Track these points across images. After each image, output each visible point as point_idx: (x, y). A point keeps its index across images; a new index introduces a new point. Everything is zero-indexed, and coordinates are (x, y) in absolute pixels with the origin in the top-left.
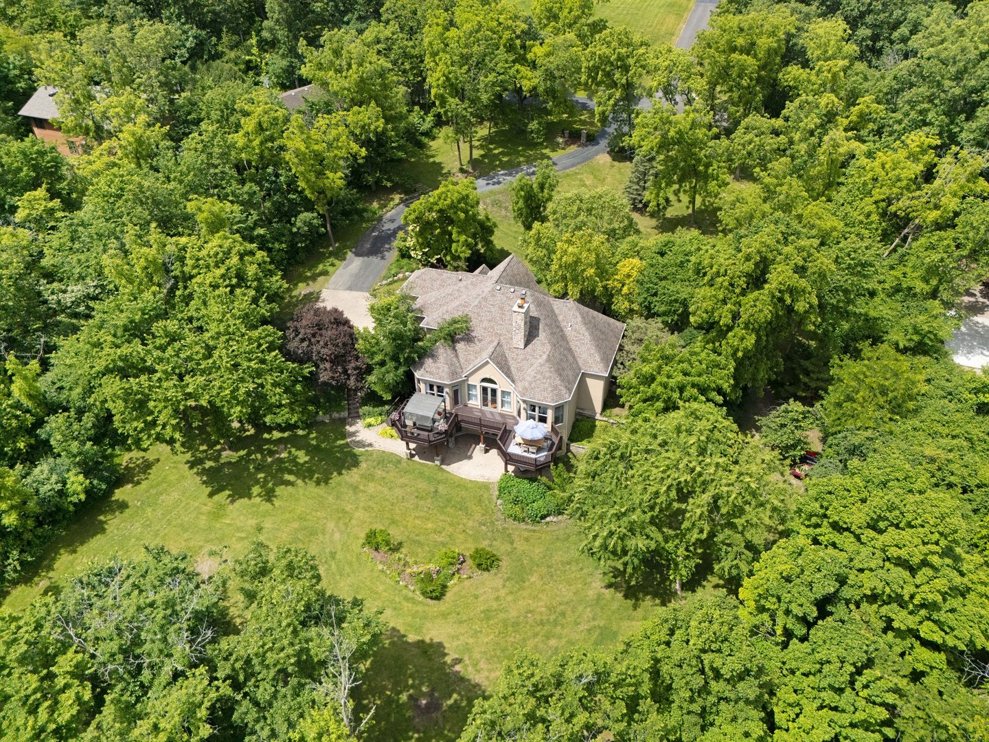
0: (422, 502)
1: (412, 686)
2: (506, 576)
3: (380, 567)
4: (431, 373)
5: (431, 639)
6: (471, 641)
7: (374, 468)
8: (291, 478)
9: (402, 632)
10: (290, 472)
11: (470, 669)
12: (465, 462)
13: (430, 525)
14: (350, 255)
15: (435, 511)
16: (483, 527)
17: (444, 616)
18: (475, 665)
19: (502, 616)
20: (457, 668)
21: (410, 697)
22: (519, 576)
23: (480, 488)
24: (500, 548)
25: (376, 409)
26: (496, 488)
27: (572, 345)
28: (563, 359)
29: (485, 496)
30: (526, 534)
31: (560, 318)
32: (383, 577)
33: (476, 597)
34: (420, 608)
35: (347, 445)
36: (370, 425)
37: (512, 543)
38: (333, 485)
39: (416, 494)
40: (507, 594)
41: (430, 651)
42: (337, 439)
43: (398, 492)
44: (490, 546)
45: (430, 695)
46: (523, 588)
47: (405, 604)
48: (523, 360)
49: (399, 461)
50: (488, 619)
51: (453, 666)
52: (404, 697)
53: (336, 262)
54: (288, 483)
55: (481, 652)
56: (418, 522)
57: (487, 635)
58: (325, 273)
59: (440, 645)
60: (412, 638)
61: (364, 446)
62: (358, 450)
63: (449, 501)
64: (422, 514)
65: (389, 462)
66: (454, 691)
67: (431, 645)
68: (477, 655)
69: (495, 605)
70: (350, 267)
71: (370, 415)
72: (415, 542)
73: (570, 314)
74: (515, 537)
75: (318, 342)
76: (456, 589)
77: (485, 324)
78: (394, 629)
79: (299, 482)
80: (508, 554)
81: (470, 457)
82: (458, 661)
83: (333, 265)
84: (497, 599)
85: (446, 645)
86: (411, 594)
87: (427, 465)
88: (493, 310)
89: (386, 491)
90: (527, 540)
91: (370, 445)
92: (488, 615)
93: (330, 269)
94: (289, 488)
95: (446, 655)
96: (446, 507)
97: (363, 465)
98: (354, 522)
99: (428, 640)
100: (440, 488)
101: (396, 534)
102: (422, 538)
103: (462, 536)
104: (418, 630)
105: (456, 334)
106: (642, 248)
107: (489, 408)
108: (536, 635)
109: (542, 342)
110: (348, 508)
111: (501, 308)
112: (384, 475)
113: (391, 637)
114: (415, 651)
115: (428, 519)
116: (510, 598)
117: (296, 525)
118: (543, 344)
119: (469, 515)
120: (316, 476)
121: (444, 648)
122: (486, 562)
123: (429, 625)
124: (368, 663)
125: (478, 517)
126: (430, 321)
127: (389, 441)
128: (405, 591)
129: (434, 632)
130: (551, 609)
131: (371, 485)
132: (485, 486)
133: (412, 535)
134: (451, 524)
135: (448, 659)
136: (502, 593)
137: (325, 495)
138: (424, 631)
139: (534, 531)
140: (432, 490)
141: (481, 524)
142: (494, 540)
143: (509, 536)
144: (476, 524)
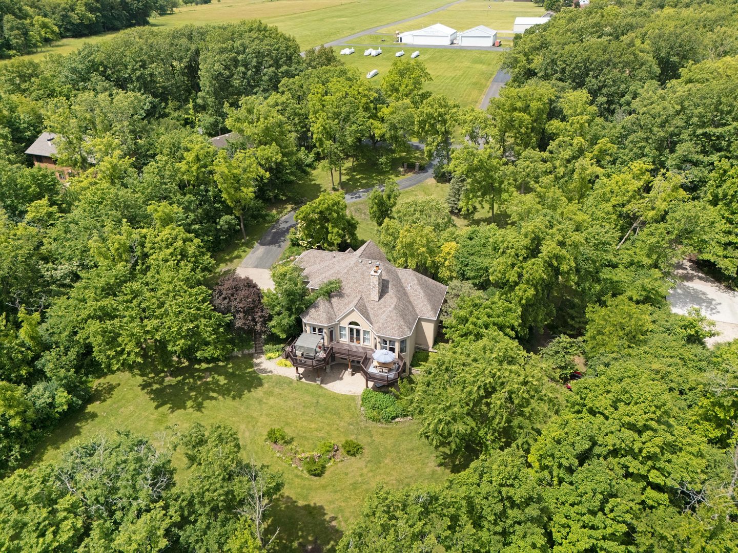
0: (308, 410)
1: (302, 537)
2: (367, 459)
3: (278, 455)
4: (314, 319)
5: (315, 504)
6: (343, 504)
7: (273, 387)
8: (215, 395)
9: (294, 499)
10: (214, 391)
11: (343, 524)
12: (338, 382)
13: (313, 426)
14: (256, 244)
15: (317, 416)
16: (351, 427)
17: (324, 487)
18: (346, 521)
19: (365, 487)
20: (334, 523)
21: (300, 544)
22: (377, 459)
23: (348, 399)
24: (363, 440)
25: (275, 347)
26: (360, 399)
27: (411, 299)
28: (405, 308)
29: (352, 405)
30: (381, 431)
31: (403, 281)
32: (279, 461)
33: (346, 474)
34: (306, 483)
35: (254, 372)
36: (270, 358)
37: (371, 437)
38: (244, 399)
39: (303, 404)
40: (368, 472)
41: (315, 512)
42: (247, 368)
43: (291, 403)
44: (356, 439)
45: (315, 542)
46: (379, 468)
47: (296, 480)
48: (378, 309)
49: (291, 382)
50: (355, 489)
51: (331, 522)
52: (295, 544)
53: (247, 249)
54: (212, 398)
55: (350, 512)
56: (305, 424)
57: (355, 500)
58: (239, 257)
59: (321, 508)
60: (301, 503)
61: (266, 372)
62: (262, 375)
63: (327, 408)
64: (308, 418)
65: (284, 383)
66: (331, 539)
67: (315, 508)
68: (347, 514)
69: (360, 479)
70: (257, 253)
71: (270, 351)
72: (303, 437)
73: (410, 279)
74: (374, 433)
75: (236, 299)
76: (332, 469)
77: (352, 285)
78: (288, 497)
79: (220, 397)
80: (369, 444)
81: (341, 379)
82: (334, 518)
83: (244, 251)
84: (361, 475)
85: (326, 508)
86: (300, 473)
87: (310, 385)
88: (356, 275)
89: (282, 403)
90: (382, 434)
91: (271, 372)
92: (355, 486)
93: (243, 254)
94: (214, 401)
95: (325, 514)
96: (324, 413)
97: (266, 385)
98: (259, 424)
99: (312, 505)
100: (321, 400)
101: (289, 432)
102: (307, 435)
103: (336, 433)
104: (305, 498)
105: (332, 292)
106: (458, 236)
107: (355, 344)
109: (391, 297)
110: (255, 414)
111: (363, 274)
112: (281, 391)
113: (286, 502)
114: (303, 512)
115: (312, 422)
116: (370, 474)
118: (392, 298)
119: (341, 419)
120: (233, 393)
121: (324, 509)
122: (353, 450)
123: (313, 494)
124: (270, 521)
125: (347, 419)
126: (314, 284)
127: (284, 368)
128: (295, 471)
129: (316, 499)
131: (271, 399)
132: (353, 398)
133: (301, 433)
134: (328, 425)
135: (327, 518)
136: (365, 471)
137: (239, 406)
138: (310, 498)
139: (387, 428)
140: (315, 401)
141: (350, 424)
142: (359, 435)
143: (370, 432)
144: (346, 424)
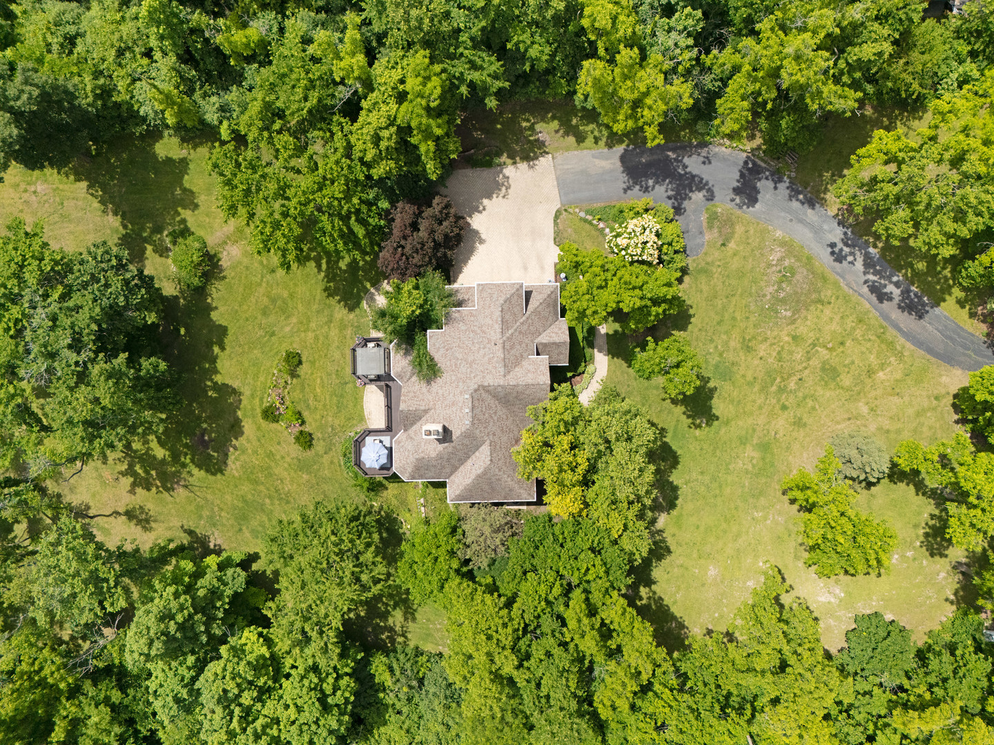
0: (334, 376)
1: (212, 428)
2: (300, 457)
3: (275, 372)
5: (244, 426)
6: (250, 451)
7: (352, 326)
8: (324, 266)
9: (241, 407)
10: (328, 263)
11: (233, 457)
13: (318, 390)
15: (330, 389)
16: (330, 429)
17: (259, 428)
18: (236, 459)
19: (273, 464)
20: (231, 449)
21: (206, 429)
22: (302, 466)
23: (359, 415)
24: (319, 446)
26: (364, 427)
27: (462, 468)
29: (355, 422)
30: (336, 461)
31: (477, 453)
32: (270, 375)
33: (279, 443)
35: (366, 291)
37: (325, 453)
38: (328, 302)
39: (339, 369)
40: (288, 463)
41: (235, 428)
42: (370, 281)
43: (337, 355)
44: (318, 439)
45: (211, 440)
46: (295, 471)
47: (258, 400)
50: (268, 456)
51: (231, 446)
52: (205, 426)
53: (602, 143)
54: (319, 266)
55: (245, 460)
56: (318, 381)
57: (257, 459)
58: (580, 138)
59: (242, 433)
60: (239, 414)
61: (369, 307)
62: (362, 305)
63: (342, 396)
64: (326, 381)
66: (218, 452)
67: (240, 427)
68: (242, 458)
69: (278, 457)
70: (597, 162)
72: (303, 385)
74: (331, 453)
76: (279, 428)
77: (440, 392)
78: (241, 400)
79: (323, 274)
80: (316, 454)
82: (235, 448)
83: (596, 140)
84: (282, 457)
85: (243, 437)
86: (265, 400)
90: (332, 462)
92: (270, 455)
93: (590, 140)
94: (316, 270)
95: (236, 439)
96: (337, 396)
97: (352, 316)
98: (303, 334)
99: (242, 424)
100: (350, 385)
101: (304, 370)
102: (307, 389)
103: (318, 417)
104: (245, 415)
108: (268, 489)
110: (313, 325)
111: (453, 404)
112: (348, 337)
113: (236, 402)
114: (232, 419)
115: (323, 387)
116: (286, 465)
117: (285, 294)
118: (435, 450)
119: (335, 416)
120: (332, 284)
121: (241, 436)
122: (306, 440)
123: (251, 421)
124: (215, 396)
125: (337, 422)
128: (266, 395)
129: (248, 426)
130: (288, 494)
131: (337, 331)
132: (362, 419)
133: (307, 382)
134: (325, 406)
135: (234, 442)
136: (288, 459)
137: (317, 301)
138: (247, 420)
140: (347, 380)
141: (332, 426)
142: (324, 440)
143: (330, 449)
144: (331, 423)
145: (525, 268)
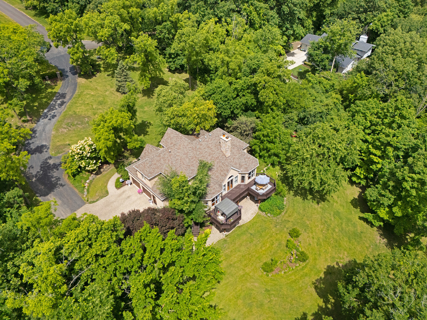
0: (254, 242)
2: (303, 230)
3: (283, 273)
4: (214, 193)
5: (325, 269)
6: (329, 255)
9: (319, 278)
11: (342, 261)
13: (268, 245)
15: (261, 239)
16: (278, 227)
17: (315, 259)
18: (341, 259)
19: (321, 240)
22: (306, 227)
23: (258, 218)
24: (290, 226)
26: (261, 212)
29: (263, 218)
30: (287, 215)
32: (287, 274)
33: (310, 244)
34: (308, 266)
37: (289, 221)
39: (248, 242)
40: (312, 234)
41: (330, 272)
43: (243, 249)
44: (287, 229)
46: (311, 228)
47: (305, 271)
48: (233, 159)
50: (321, 245)
51: (339, 266)
55: (335, 254)
56: (264, 248)
57: (328, 249)
59: (328, 266)
60: (322, 275)
64: (260, 245)
65: (223, 244)
67: (327, 270)
68: (336, 256)
69: (316, 240)
72: (274, 254)
74: (287, 219)
78: (316, 280)
80: (294, 225)
82: (337, 263)
84: (313, 238)
85: (329, 264)
86: (301, 267)
87: (234, 231)
88: (206, 150)
90: (289, 216)
92: (319, 245)
95: (333, 266)
96: (261, 234)
98: (251, 274)
99: (325, 270)
100: (250, 231)
101: (267, 260)
102: (273, 251)
103: (279, 236)
107: (230, 190)
108: (332, 234)
110: (241, 273)
111: (209, 147)
112: (230, 250)
113: (320, 283)
115: (264, 244)
116: (314, 234)
117: (240, 302)
119: (270, 229)
121: (330, 266)
122: (294, 234)
123: (318, 267)
124: (330, 297)
125: (272, 226)
128: (298, 268)
129: (322, 266)
130: (322, 224)
131: (232, 258)
132: (258, 216)
133: (270, 254)
134: (271, 237)
135: (336, 266)
136: (310, 235)
137: (228, 281)
138: (320, 269)
139: (286, 212)
140: (249, 235)
141: (276, 226)
142: (285, 226)
143: (285, 220)
144: (275, 228)
145: (129, 197)
